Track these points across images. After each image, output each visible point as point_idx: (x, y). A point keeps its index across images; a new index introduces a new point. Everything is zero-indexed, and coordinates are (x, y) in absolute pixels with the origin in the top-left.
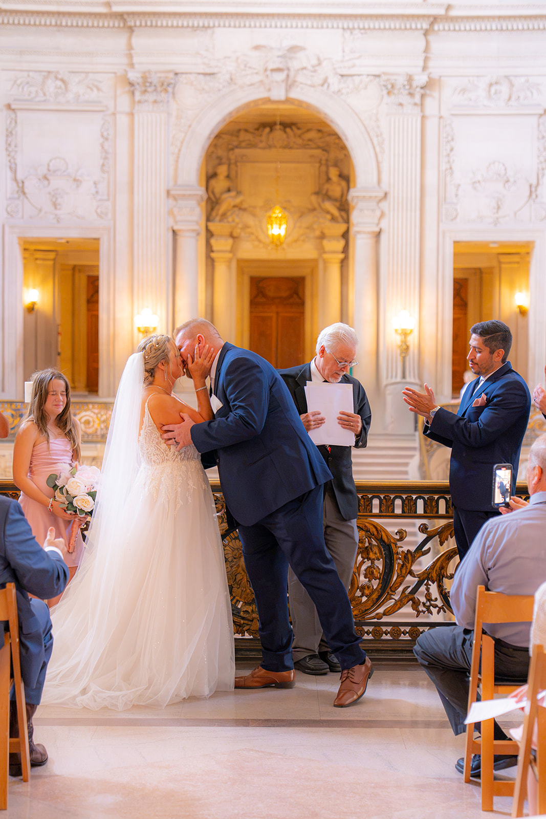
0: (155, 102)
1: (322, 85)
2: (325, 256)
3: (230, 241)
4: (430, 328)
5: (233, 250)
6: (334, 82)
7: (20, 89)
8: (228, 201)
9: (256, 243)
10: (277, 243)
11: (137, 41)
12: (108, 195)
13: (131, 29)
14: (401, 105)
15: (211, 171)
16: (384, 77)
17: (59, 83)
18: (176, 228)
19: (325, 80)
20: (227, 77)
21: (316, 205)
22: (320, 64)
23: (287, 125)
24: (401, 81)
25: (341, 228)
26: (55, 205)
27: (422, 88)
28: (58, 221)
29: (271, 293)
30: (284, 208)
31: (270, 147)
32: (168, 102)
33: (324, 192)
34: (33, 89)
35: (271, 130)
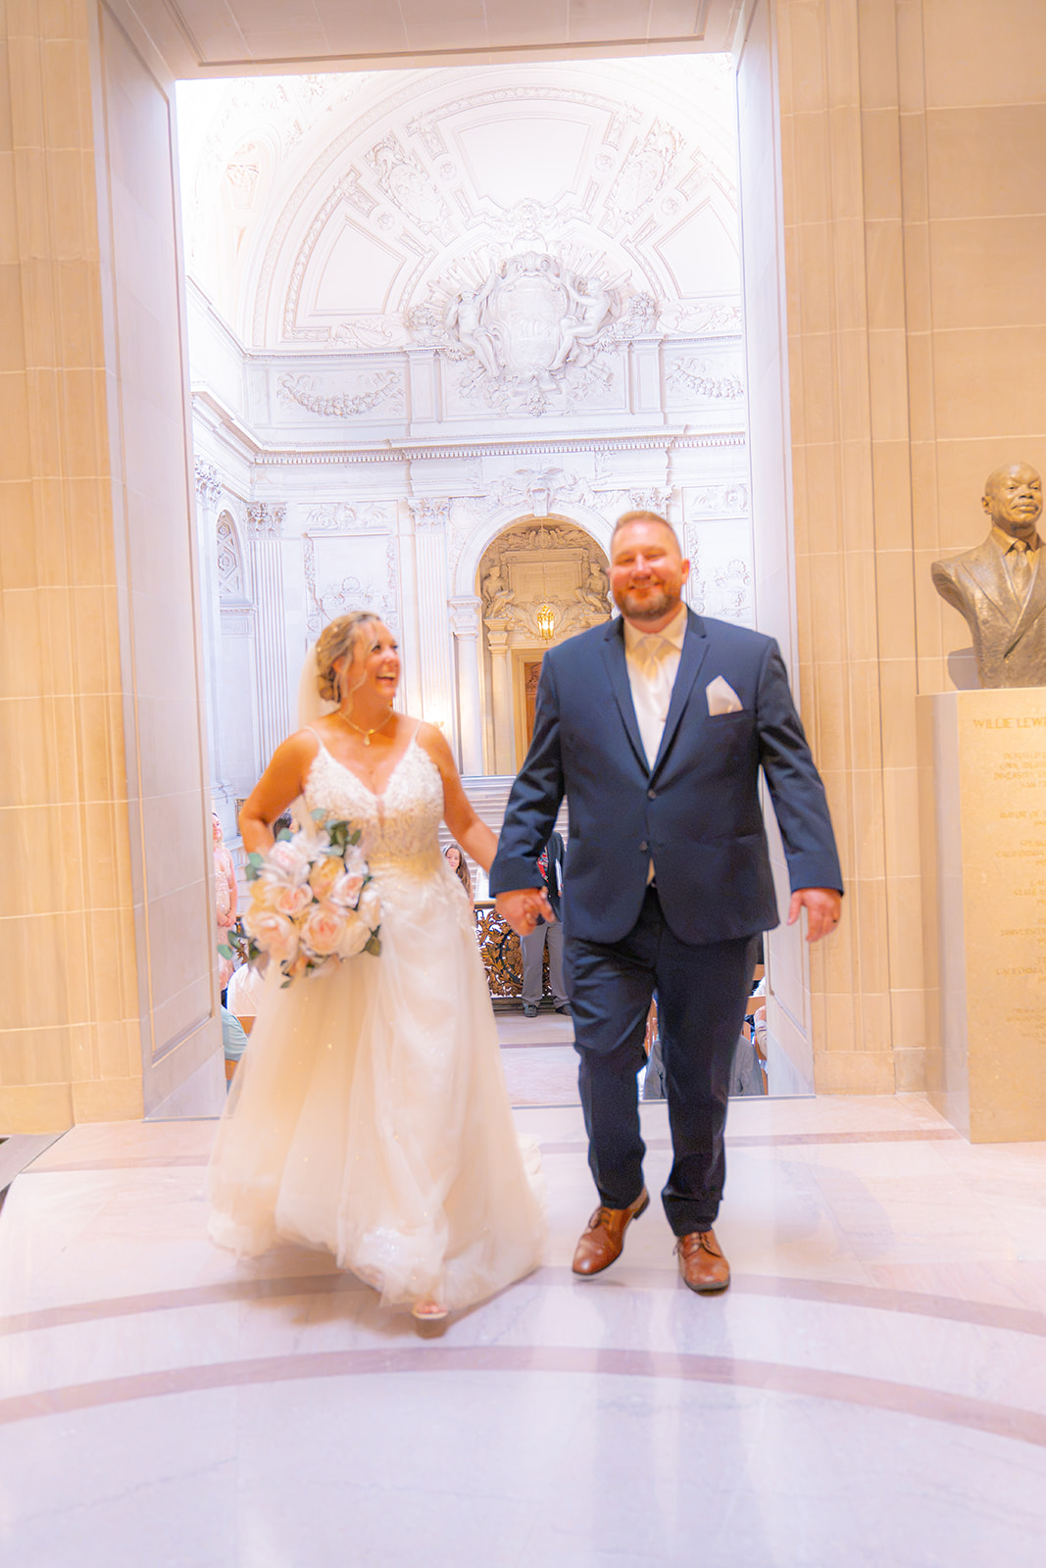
0: (433, 524)
1: (579, 501)
3: (506, 634)
5: (508, 642)
6: (589, 498)
7: (315, 519)
8: (502, 599)
9: (528, 635)
10: (546, 635)
11: (415, 472)
12: (396, 607)
13: (409, 462)
15: (484, 574)
16: (633, 492)
17: (348, 512)
18: (456, 633)
19: (582, 497)
20: (496, 498)
21: (581, 599)
22: (576, 483)
23: (550, 528)
24: (648, 493)
25: (604, 618)
27: (667, 499)
30: (553, 604)
31: (537, 548)
32: (444, 523)
33: (587, 586)
34: (326, 519)
35: (537, 533)
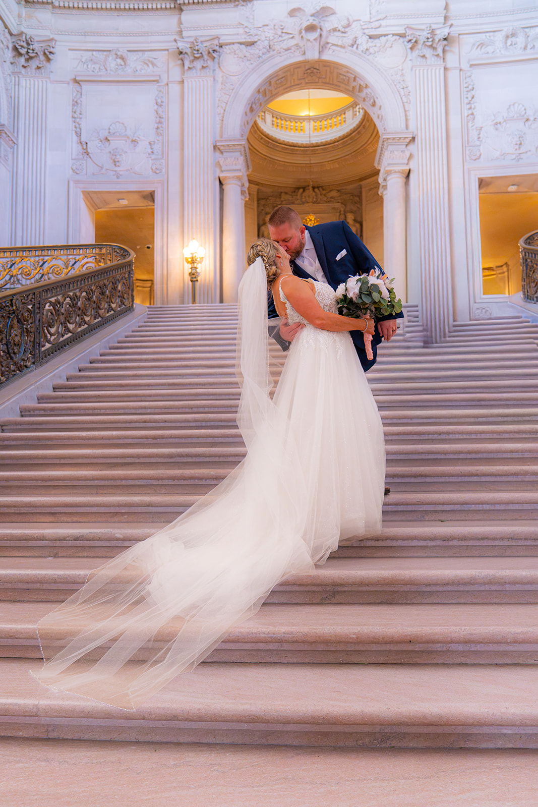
0: (203, 68)
1: (352, 46)
6: (363, 42)
7: (85, 66)
11: (186, 18)
12: (163, 154)
13: (181, 8)
17: (119, 61)
19: (355, 40)
20: (266, 43)
22: (349, 25)
24: (424, 36)
26: (115, 162)
27: (444, 40)
28: (118, 178)
32: (214, 70)
34: (97, 66)
35: (304, 191)
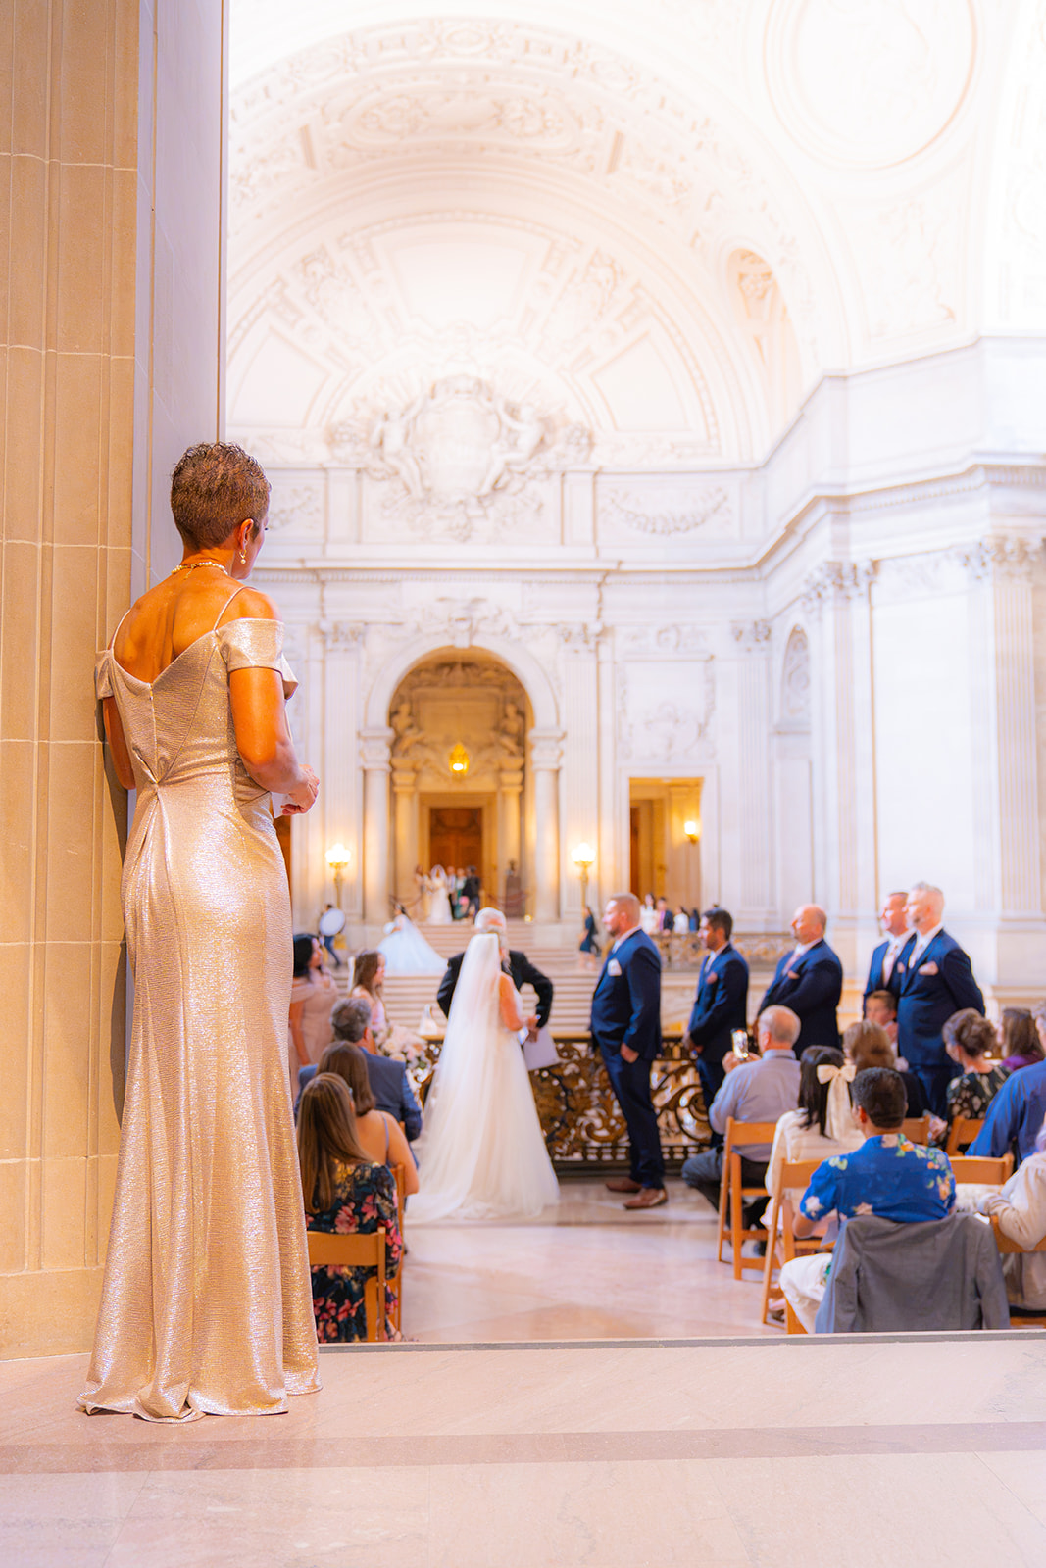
0: (346, 650)
1: (503, 634)
2: (505, 789)
3: (412, 776)
4: (608, 860)
5: (415, 784)
6: (514, 630)
8: (411, 736)
9: (438, 777)
10: (459, 777)
11: (329, 593)
13: (323, 583)
14: (577, 651)
15: (394, 710)
16: (561, 626)
18: (367, 767)
19: (506, 630)
20: (414, 626)
21: (494, 741)
22: (500, 614)
23: (466, 665)
24: (577, 630)
25: (518, 762)
29: (449, 821)
30: (465, 744)
31: (450, 685)
32: (358, 650)
33: (502, 728)
